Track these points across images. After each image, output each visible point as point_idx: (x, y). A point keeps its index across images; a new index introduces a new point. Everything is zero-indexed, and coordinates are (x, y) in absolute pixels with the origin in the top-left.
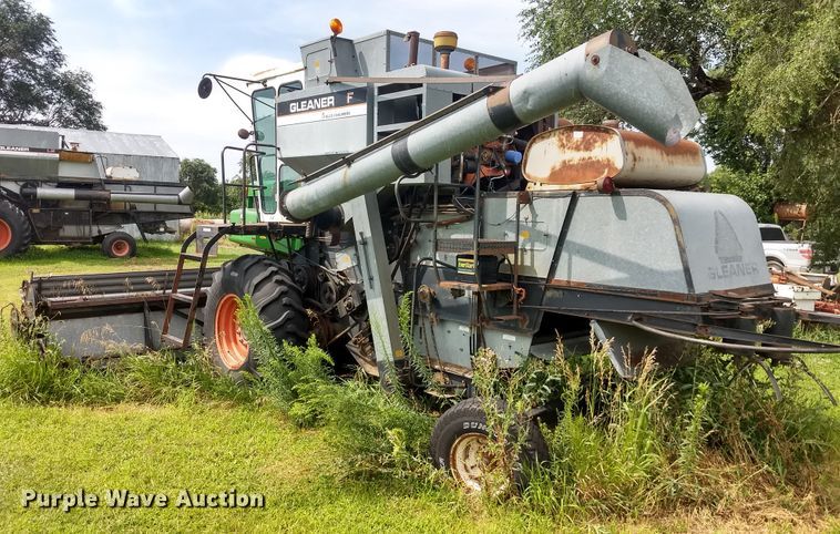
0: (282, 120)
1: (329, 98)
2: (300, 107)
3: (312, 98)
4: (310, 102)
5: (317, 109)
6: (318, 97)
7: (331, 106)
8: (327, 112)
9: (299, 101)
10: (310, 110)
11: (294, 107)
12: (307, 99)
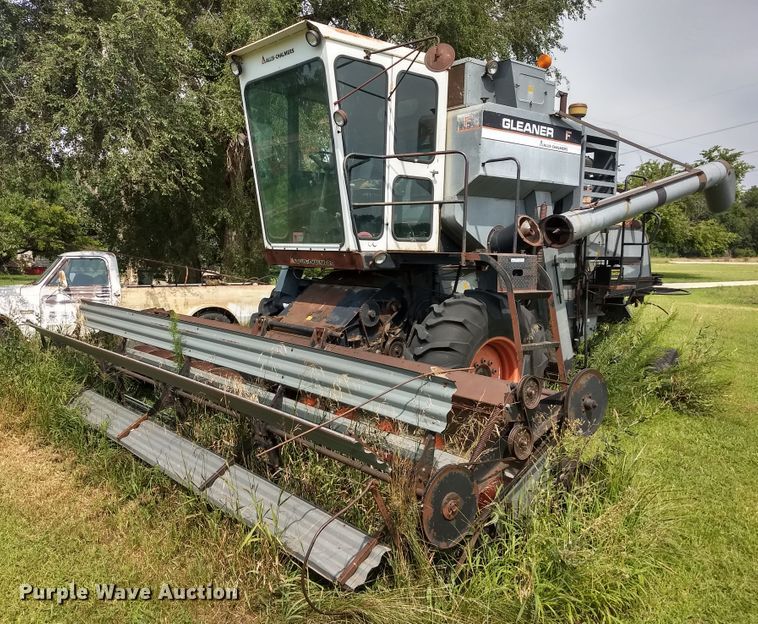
0: (488, 133)
1: (549, 129)
2: (515, 126)
3: (532, 122)
4: (528, 124)
5: (535, 134)
6: (537, 124)
7: (549, 137)
8: (547, 142)
9: (516, 119)
10: (527, 133)
11: (507, 123)
12: (525, 121)
